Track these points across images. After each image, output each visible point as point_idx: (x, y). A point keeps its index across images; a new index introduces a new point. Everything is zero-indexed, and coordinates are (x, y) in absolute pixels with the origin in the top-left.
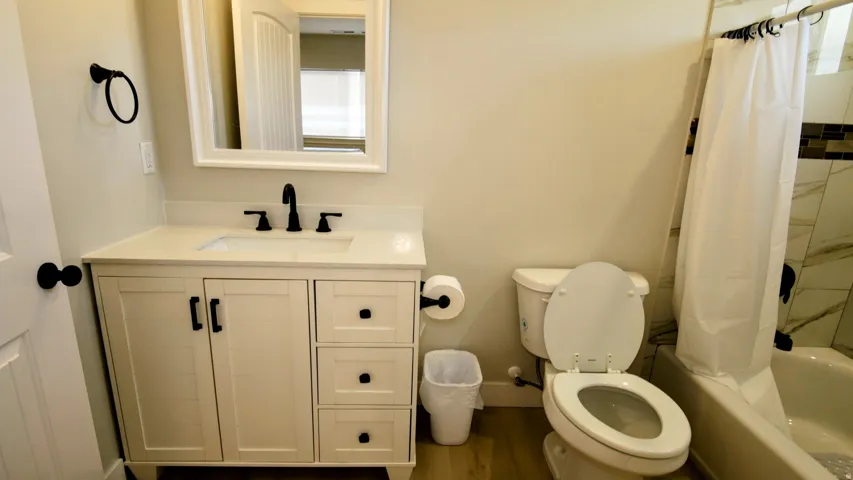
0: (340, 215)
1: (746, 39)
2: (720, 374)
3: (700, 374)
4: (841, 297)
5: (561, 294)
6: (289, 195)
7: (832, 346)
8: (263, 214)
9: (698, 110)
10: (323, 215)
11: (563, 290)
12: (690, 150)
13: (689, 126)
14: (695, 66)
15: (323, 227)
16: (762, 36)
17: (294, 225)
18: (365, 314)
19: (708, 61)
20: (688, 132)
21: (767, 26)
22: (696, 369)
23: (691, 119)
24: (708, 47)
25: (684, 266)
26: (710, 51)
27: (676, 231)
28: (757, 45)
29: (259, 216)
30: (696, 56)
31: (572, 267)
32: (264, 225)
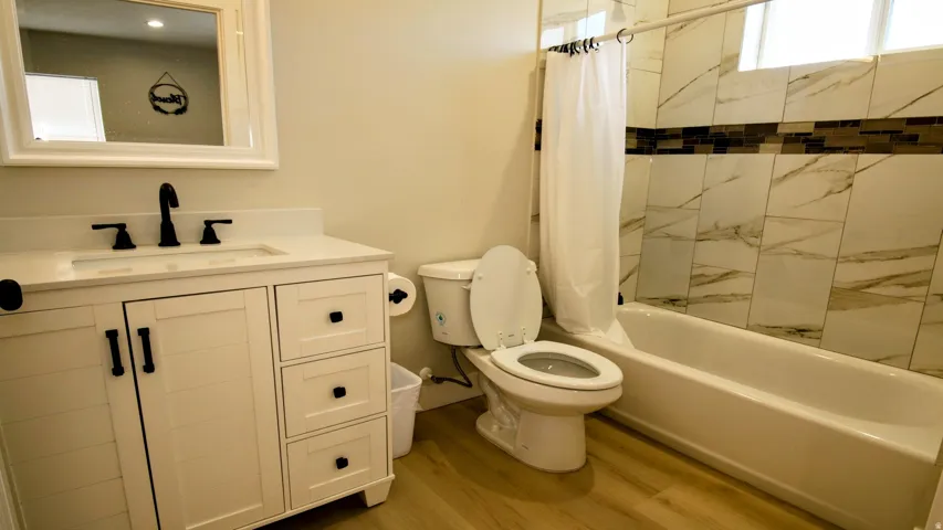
0: (230, 222)
1: (572, 53)
2: (592, 329)
3: (579, 332)
4: (636, 260)
5: (480, 278)
6: (168, 197)
7: (636, 300)
8: (122, 227)
9: (540, 112)
10: (209, 223)
11: (481, 275)
12: (538, 147)
13: (535, 126)
14: (532, 75)
15: (209, 237)
16: (587, 52)
17: (168, 237)
18: (336, 317)
19: (543, 70)
20: (535, 131)
21: (589, 44)
22: (574, 330)
23: (535, 120)
24: (542, 57)
25: (548, 246)
26: (545, 62)
27: (536, 218)
28: (582, 60)
29: (116, 230)
30: (532, 66)
31: (479, 257)
32: (123, 241)
